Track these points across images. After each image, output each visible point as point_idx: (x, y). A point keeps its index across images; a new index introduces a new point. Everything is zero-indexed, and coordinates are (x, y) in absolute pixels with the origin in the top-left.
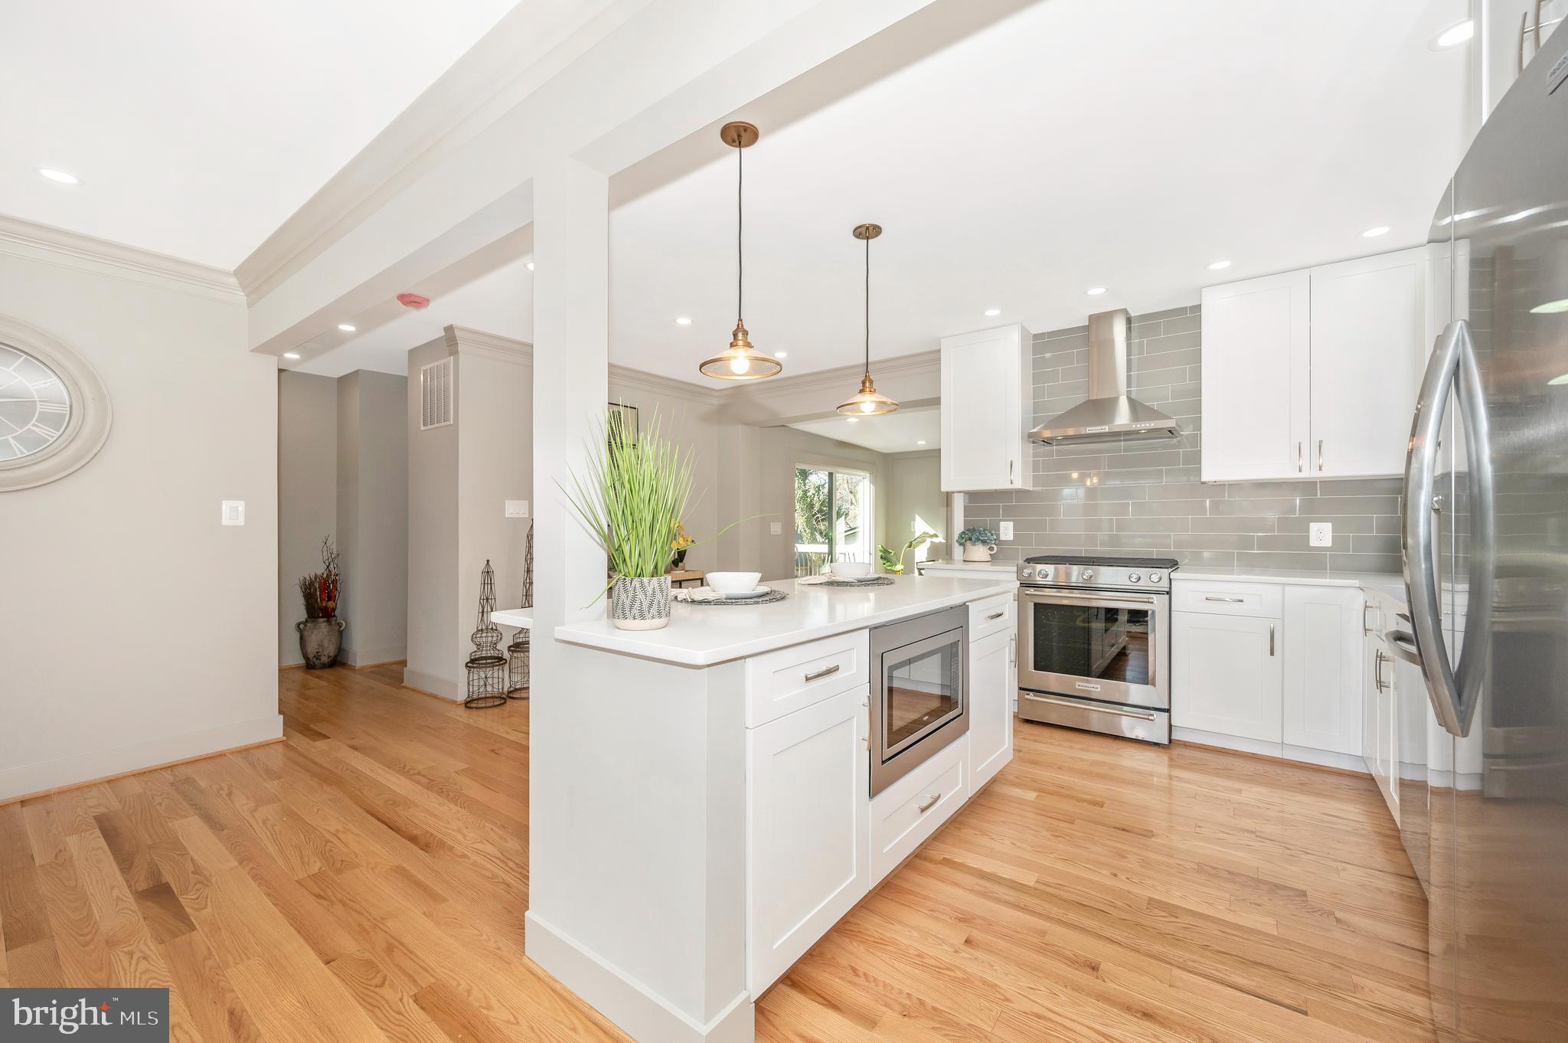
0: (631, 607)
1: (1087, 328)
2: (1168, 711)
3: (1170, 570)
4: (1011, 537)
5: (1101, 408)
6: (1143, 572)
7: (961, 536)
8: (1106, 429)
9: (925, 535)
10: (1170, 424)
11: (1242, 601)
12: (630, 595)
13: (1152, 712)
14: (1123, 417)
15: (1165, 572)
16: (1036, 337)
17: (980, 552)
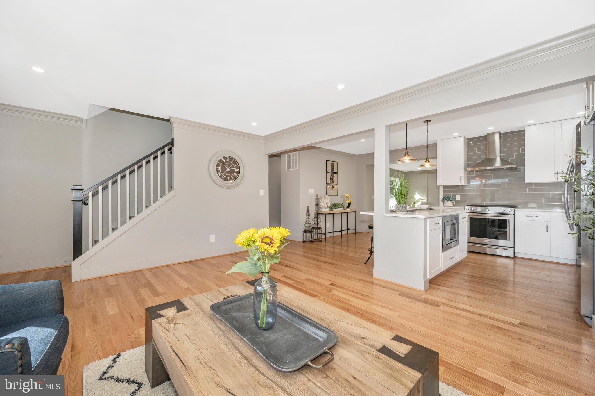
0: (402, 210)
1: (486, 136)
2: (514, 248)
3: (514, 208)
4: (459, 199)
5: (491, 161)
6: (506, 209)
7: (443, 199)
8: (493, 168)
9: (420, 199)
10: (515, 166)
11: (537, 217)
12: (402, 207)
13: (508, 248)
14: (498, 164)
15: (512, 209)
16: (468, 139)
17: (450, 203)
